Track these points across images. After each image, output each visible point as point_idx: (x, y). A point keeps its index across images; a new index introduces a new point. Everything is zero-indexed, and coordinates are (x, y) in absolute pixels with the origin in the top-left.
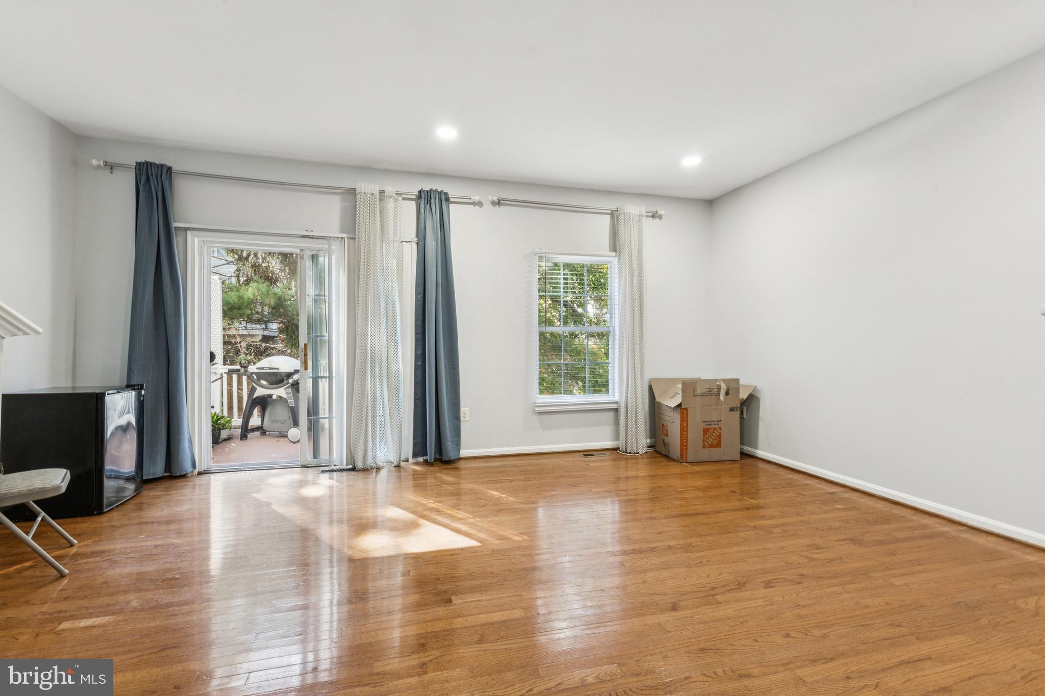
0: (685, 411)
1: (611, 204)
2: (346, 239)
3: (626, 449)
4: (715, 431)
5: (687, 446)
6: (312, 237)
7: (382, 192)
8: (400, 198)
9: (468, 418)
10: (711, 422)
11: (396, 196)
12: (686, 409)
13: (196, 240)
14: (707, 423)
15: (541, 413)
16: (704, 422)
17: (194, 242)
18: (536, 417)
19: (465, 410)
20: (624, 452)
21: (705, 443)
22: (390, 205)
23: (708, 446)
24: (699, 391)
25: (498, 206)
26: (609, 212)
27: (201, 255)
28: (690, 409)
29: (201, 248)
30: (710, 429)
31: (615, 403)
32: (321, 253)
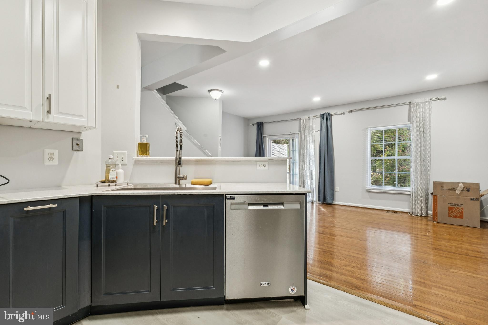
0: (436, 197)
1: (407, 100)
2: (299, 133)
3: (412, 213)
4: (458, 209)
5: (437, 214)
6: (292, 134)
7: (309, 117)
8: (315, 118)
9: (338, 191)
10: (455, 204)
11: (313, 117)
12: (436, 196)
13: (267, 138)
14: (451, 205)
15: (369, 192)
16: (449, 203)
17: (267, 139)
18: (367, 193)
19: (337, 188)
20: (411, 214)
21: (450, 214)
22: (311, 120)
23: (453, 216)
24: (445, 187)
25: (351, 113)
26: (409, 103)
27: (268, 142)
28: (438, 196)
29: (268, 140)
30: (454, 208)
31: (408, 191)
32: (294, 138)
